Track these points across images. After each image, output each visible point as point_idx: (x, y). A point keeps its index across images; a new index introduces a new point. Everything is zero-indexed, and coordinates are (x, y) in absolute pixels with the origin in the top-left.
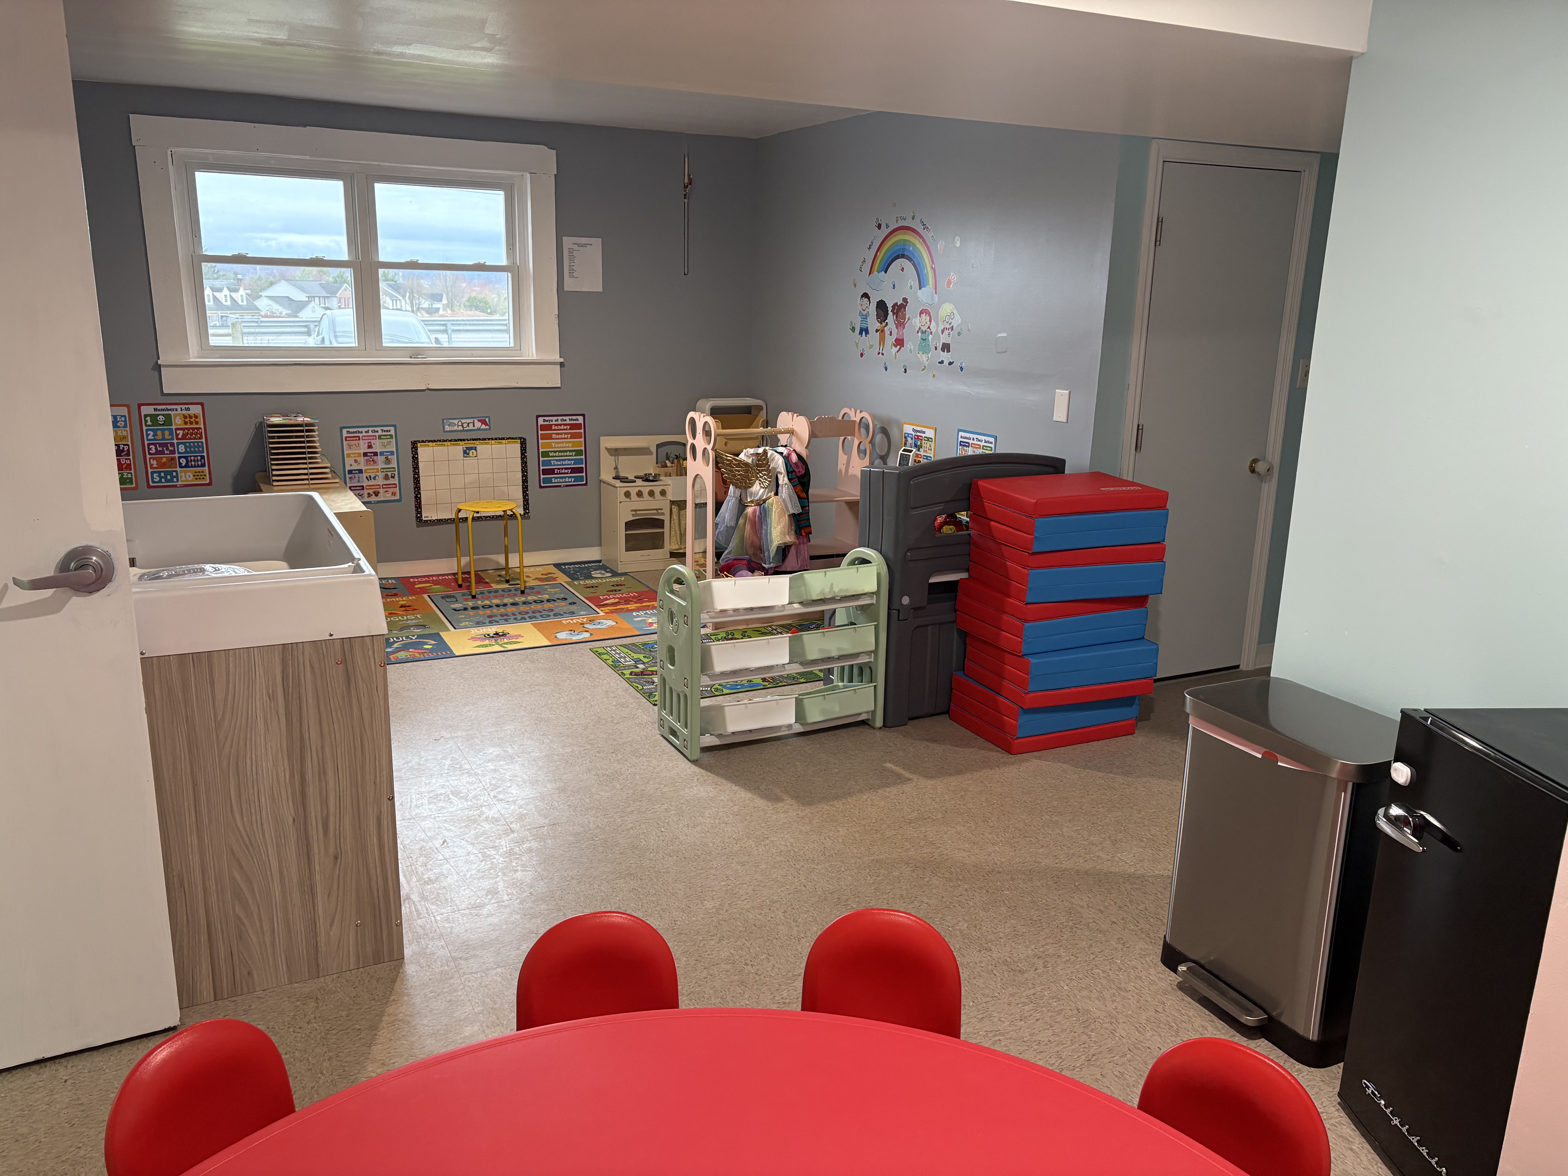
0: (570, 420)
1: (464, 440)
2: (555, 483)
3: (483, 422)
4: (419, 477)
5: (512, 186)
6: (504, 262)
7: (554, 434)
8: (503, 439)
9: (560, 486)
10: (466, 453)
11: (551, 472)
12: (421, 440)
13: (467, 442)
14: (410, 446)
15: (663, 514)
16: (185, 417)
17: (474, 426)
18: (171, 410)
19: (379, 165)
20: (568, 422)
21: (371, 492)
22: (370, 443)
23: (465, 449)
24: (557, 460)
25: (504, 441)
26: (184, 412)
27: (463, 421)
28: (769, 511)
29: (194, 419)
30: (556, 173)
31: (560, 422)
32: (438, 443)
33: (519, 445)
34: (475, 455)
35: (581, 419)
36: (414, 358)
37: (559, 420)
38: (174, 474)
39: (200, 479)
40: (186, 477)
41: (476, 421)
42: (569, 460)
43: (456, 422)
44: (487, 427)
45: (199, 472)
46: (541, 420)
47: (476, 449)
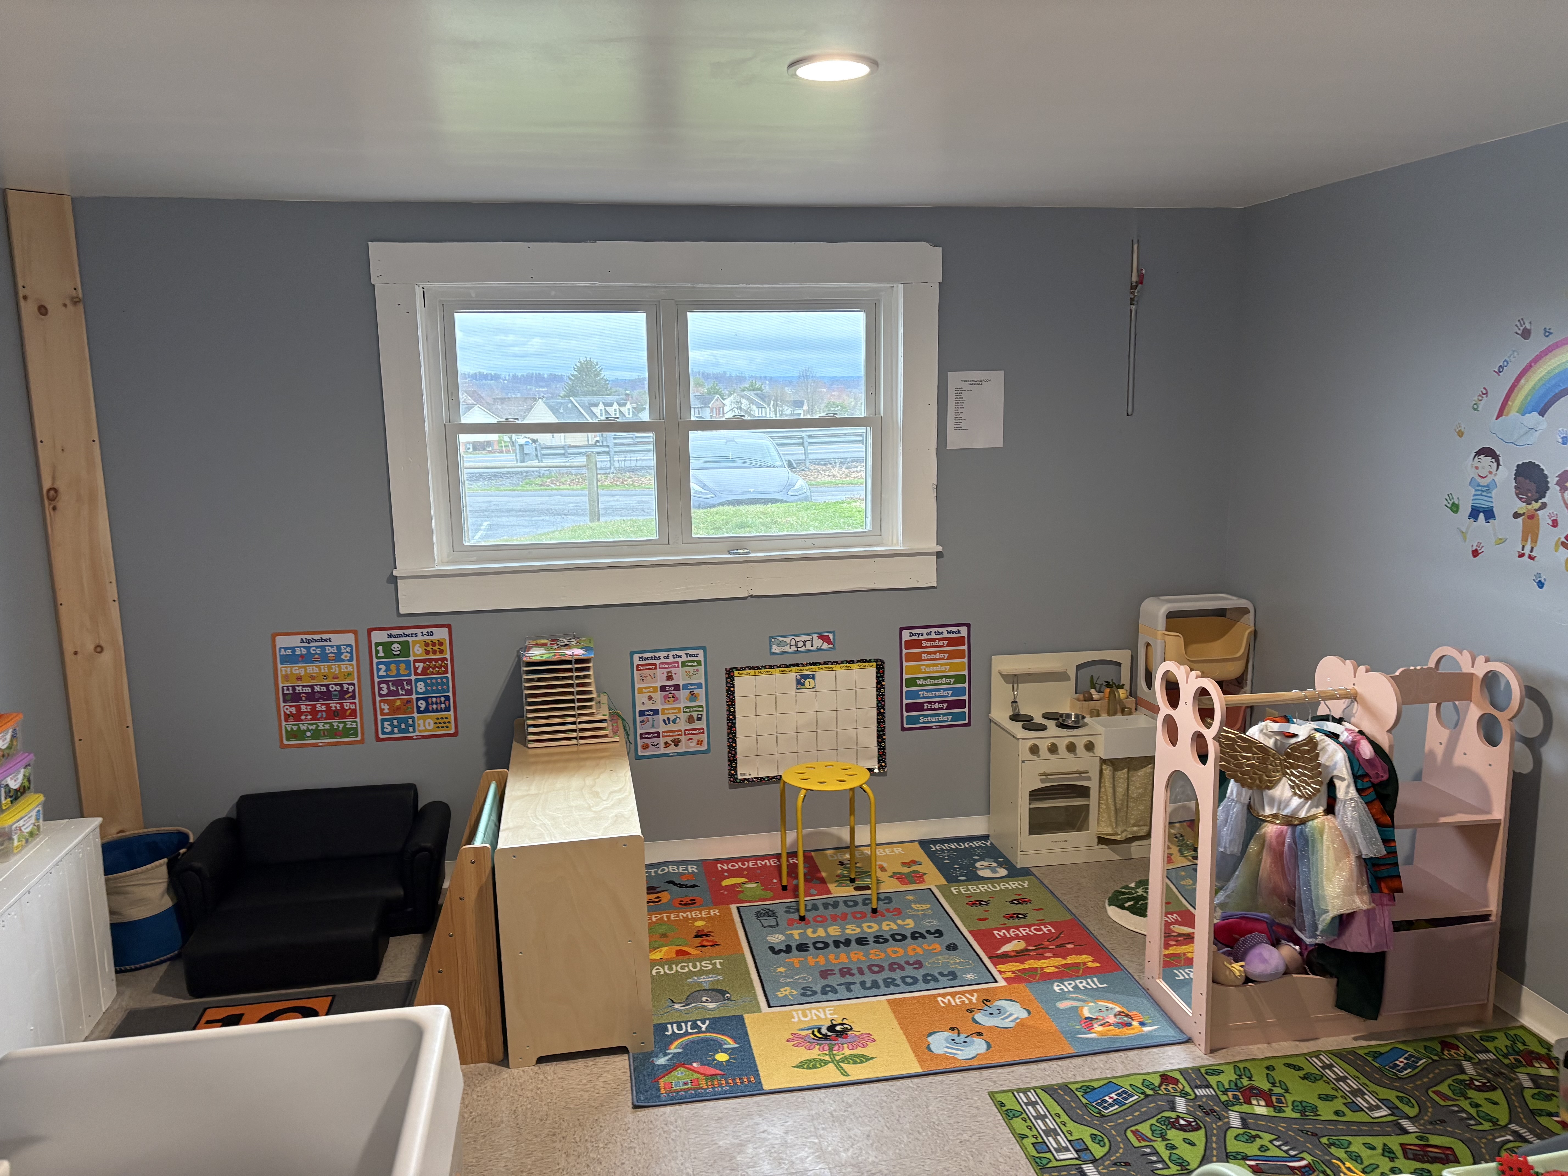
0: (948, 632)
1: (798, 665)
2: (924, 723)
3: (826, 639)
4: (735, 718)
5: (876, 304)
6: (861, 412)
7: (924, 653)
8: (852, 662)
9: (930, 728)
10: (800, 683)
11: (919, 707)
12: (738, 666)
13: (802, 668)
14: (724, 675)
15: (1089, 779)
16: (427, 644)
17: (812, 645)
18: (408, 635)
19: (693, 287)
20: (946, 635)
21: (669, 740)
22: (670, 672)
23: (799, 677)
24: (927, 691)
25: (852, 665)
26: (426, 638)
27: (797, 639)
28: (1313, 841)
29: (437, 646)
30: (941, 281)
31: (933, 636)
32: (762, 670)
33: (874, 670)
34: (812, 686)
35: (964, 631)
36: (734, 554)
37: (933, 633)
38: (410, 721)
39: (443, 727)
40: (424, 726)
41: (815, 638)
42: (944, 690)
43: (788, 640)
44: (831, 646)
45: (442, 718)
46: (906, 635)
47: (813, 677)
